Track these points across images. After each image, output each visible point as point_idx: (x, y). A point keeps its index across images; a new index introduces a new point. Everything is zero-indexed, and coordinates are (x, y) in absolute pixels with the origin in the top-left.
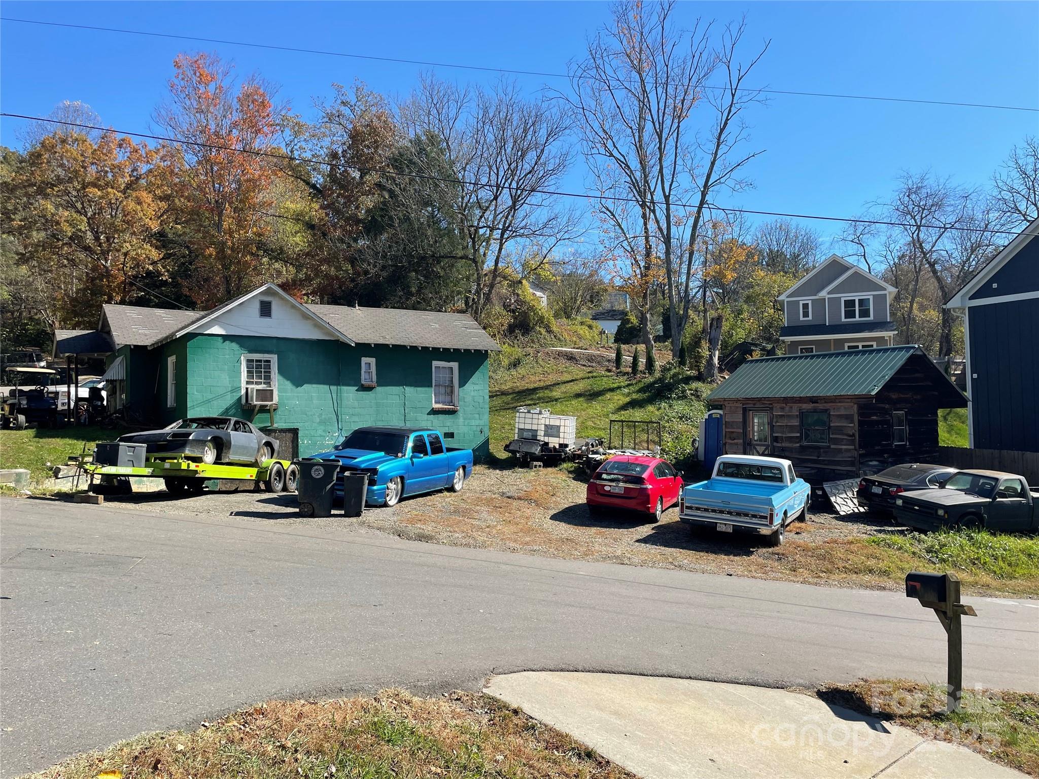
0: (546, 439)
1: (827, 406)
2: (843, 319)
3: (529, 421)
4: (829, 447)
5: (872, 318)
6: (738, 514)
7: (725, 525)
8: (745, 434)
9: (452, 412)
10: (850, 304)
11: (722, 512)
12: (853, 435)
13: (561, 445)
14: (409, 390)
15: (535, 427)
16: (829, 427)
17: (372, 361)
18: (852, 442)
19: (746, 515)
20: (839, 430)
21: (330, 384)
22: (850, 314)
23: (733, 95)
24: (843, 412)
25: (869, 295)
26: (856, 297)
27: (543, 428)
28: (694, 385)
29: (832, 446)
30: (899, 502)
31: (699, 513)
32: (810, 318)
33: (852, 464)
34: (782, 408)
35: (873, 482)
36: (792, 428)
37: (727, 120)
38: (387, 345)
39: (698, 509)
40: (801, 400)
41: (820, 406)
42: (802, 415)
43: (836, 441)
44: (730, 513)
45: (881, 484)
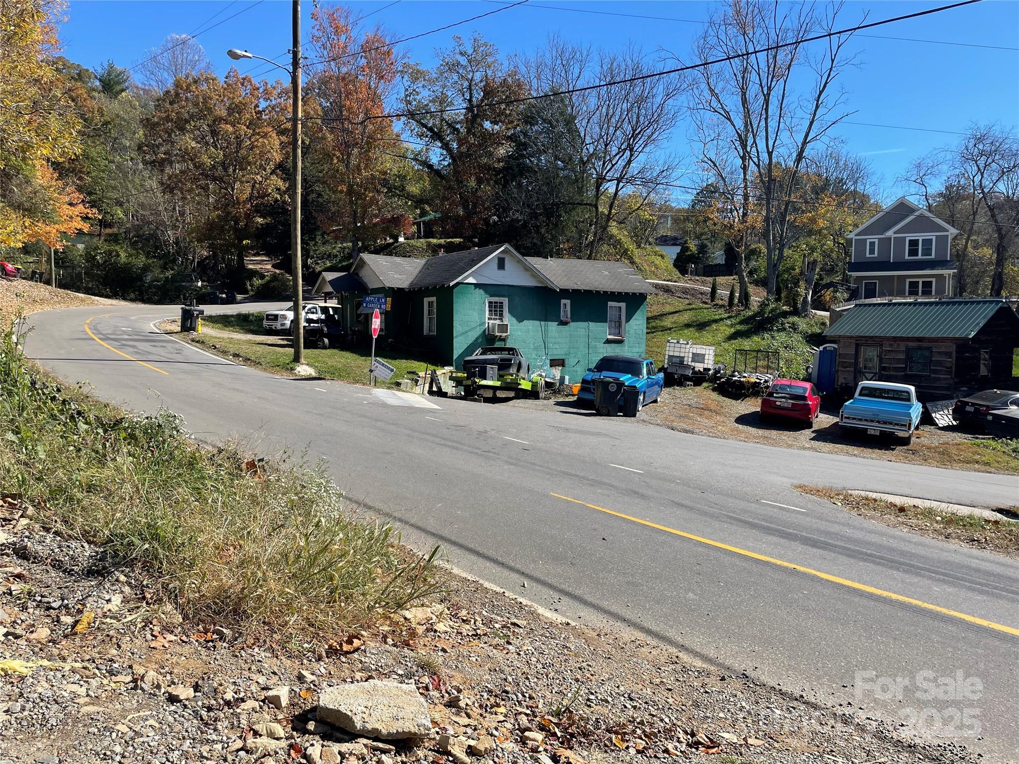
0: (693, 364)
1: (931, 344)
2: (907, 257)
3: (678, 350)
4: (930, 376)
5: (933, 256)
6: (885, 423)
7: (874, 429)
8: (856, 363)
9: (620, 342)
10: (914, 243)
11: (872, 421)
12: (951, 367)
13: (705, 369)
14: (592, 325)
15: (682, 355)
16: (931, 361)
17: (568, 302)
18: (950, 373)
19: (891, 423)
20: (939, 363)
21: (540, 320)
22: (914, 252)
23: (833, 61)
24: (943, 350)
25: (932, 236)
26: (920, 237)
27: (691, 355)
28: (792, 319)
29: (932, 376)
30: (990, 418)
31: (855, 422)
32: (876, 255)
33: (948, 389)
34: (891, 345)
35: (967, 403)
36: (899, 361)
37: (826, 83)
38: (579, 290)
39: (854, 419)
40: (908, 339)
41: (925, 344)
42: (908, 351)
43: (936, 372)
44: (878, 422)
45: (973, 404)
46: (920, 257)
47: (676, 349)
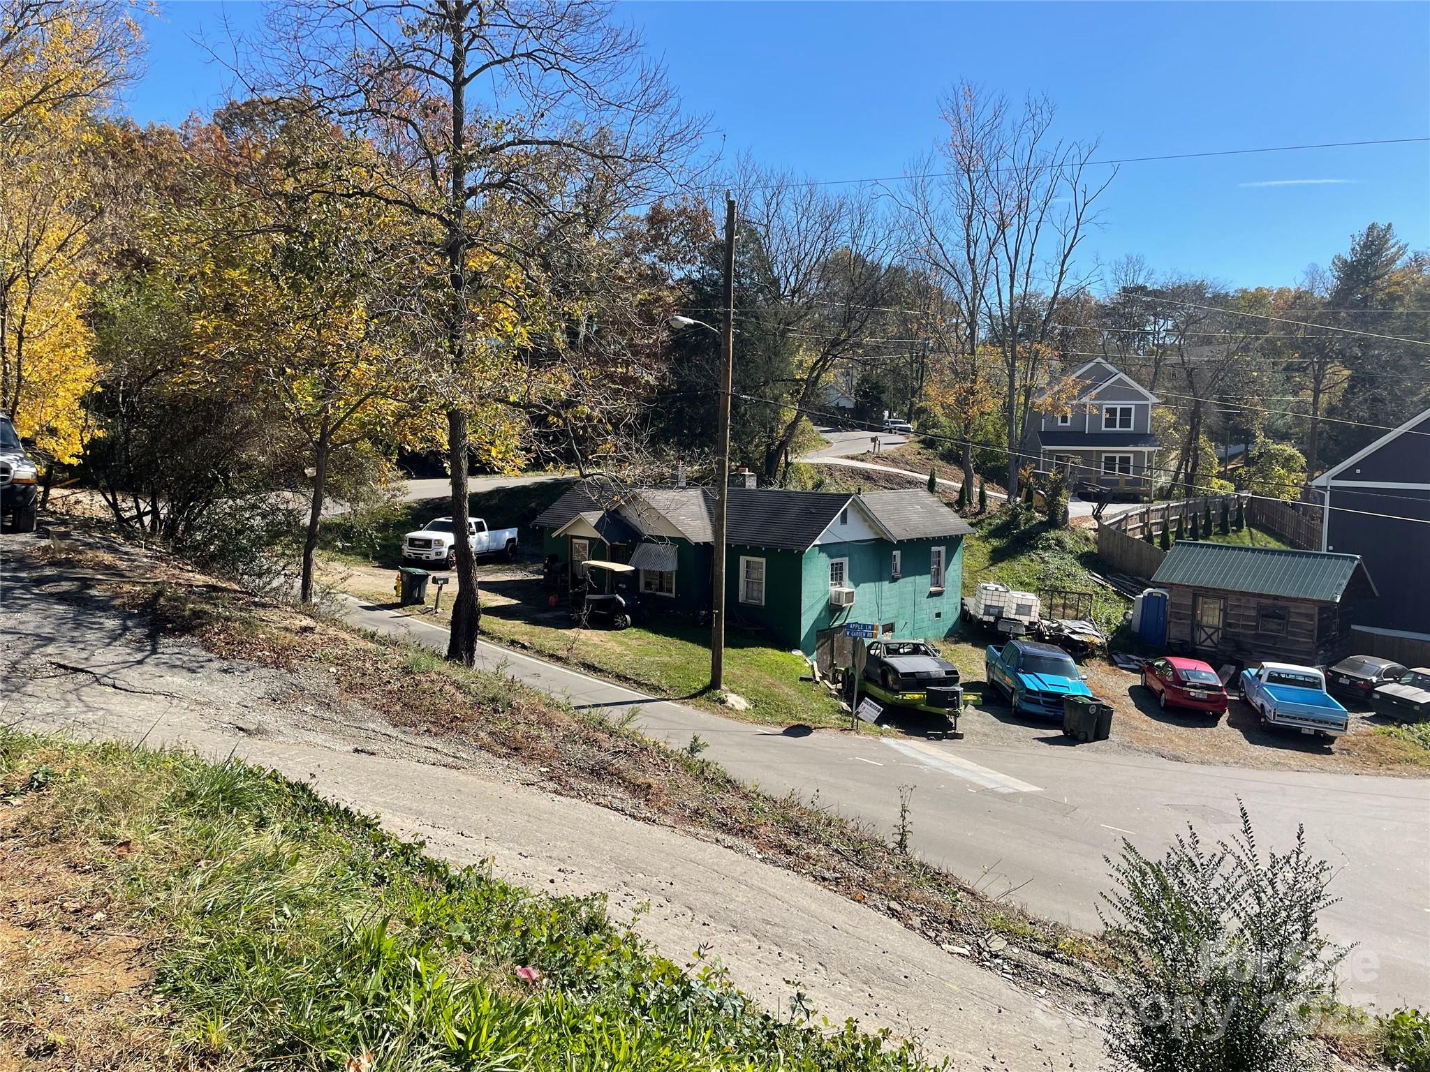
0: (1017, 617)
1: (1288, 604)
2: (1103, 428)
3: (997, 598)
4: (1287, 638)
5: (1132, 429)
6: (1320, 722)
7: (1308, 728)
8: (1194, 615)
9: (939, 594)
10: (1112, 411)
11: (1307, 720)
12: (1312, 631)
14: (918, 577)
15: (1001, 604)
16: (1288, 622)
17: (899, 552)
18: (1311, 637)
19: (1327, 723)
20: (1298, 625)
21: (874, 581)
22: (1110, 422)
23: (1078, 220)
24: (1303, 611)
25: (1131, 404)
26: (1119, 405)
28: (1053, 533)
29: (1289, 637)
30: (1377, 696)
31: (1288, 720)
32: (1069, 424)
33: (1309, 653)
34: (1238, 600)
35: (1342, 675)
36: (1248, 618)
37: (1072, 246)
38: (912, 539)
39: (1288, 717)
40: (1260, 596)
41: (1280, 603)
42: (1260, 608)
43: (1293, 634)
44: (1314, 721)
45: (1348, 677)
46: (1118, 428)
47: (994, 598)
